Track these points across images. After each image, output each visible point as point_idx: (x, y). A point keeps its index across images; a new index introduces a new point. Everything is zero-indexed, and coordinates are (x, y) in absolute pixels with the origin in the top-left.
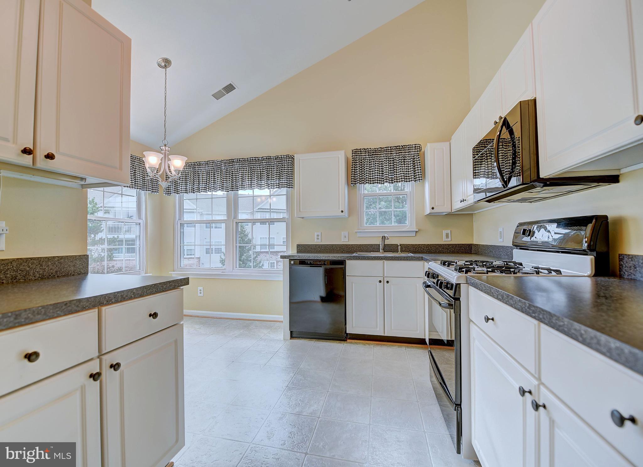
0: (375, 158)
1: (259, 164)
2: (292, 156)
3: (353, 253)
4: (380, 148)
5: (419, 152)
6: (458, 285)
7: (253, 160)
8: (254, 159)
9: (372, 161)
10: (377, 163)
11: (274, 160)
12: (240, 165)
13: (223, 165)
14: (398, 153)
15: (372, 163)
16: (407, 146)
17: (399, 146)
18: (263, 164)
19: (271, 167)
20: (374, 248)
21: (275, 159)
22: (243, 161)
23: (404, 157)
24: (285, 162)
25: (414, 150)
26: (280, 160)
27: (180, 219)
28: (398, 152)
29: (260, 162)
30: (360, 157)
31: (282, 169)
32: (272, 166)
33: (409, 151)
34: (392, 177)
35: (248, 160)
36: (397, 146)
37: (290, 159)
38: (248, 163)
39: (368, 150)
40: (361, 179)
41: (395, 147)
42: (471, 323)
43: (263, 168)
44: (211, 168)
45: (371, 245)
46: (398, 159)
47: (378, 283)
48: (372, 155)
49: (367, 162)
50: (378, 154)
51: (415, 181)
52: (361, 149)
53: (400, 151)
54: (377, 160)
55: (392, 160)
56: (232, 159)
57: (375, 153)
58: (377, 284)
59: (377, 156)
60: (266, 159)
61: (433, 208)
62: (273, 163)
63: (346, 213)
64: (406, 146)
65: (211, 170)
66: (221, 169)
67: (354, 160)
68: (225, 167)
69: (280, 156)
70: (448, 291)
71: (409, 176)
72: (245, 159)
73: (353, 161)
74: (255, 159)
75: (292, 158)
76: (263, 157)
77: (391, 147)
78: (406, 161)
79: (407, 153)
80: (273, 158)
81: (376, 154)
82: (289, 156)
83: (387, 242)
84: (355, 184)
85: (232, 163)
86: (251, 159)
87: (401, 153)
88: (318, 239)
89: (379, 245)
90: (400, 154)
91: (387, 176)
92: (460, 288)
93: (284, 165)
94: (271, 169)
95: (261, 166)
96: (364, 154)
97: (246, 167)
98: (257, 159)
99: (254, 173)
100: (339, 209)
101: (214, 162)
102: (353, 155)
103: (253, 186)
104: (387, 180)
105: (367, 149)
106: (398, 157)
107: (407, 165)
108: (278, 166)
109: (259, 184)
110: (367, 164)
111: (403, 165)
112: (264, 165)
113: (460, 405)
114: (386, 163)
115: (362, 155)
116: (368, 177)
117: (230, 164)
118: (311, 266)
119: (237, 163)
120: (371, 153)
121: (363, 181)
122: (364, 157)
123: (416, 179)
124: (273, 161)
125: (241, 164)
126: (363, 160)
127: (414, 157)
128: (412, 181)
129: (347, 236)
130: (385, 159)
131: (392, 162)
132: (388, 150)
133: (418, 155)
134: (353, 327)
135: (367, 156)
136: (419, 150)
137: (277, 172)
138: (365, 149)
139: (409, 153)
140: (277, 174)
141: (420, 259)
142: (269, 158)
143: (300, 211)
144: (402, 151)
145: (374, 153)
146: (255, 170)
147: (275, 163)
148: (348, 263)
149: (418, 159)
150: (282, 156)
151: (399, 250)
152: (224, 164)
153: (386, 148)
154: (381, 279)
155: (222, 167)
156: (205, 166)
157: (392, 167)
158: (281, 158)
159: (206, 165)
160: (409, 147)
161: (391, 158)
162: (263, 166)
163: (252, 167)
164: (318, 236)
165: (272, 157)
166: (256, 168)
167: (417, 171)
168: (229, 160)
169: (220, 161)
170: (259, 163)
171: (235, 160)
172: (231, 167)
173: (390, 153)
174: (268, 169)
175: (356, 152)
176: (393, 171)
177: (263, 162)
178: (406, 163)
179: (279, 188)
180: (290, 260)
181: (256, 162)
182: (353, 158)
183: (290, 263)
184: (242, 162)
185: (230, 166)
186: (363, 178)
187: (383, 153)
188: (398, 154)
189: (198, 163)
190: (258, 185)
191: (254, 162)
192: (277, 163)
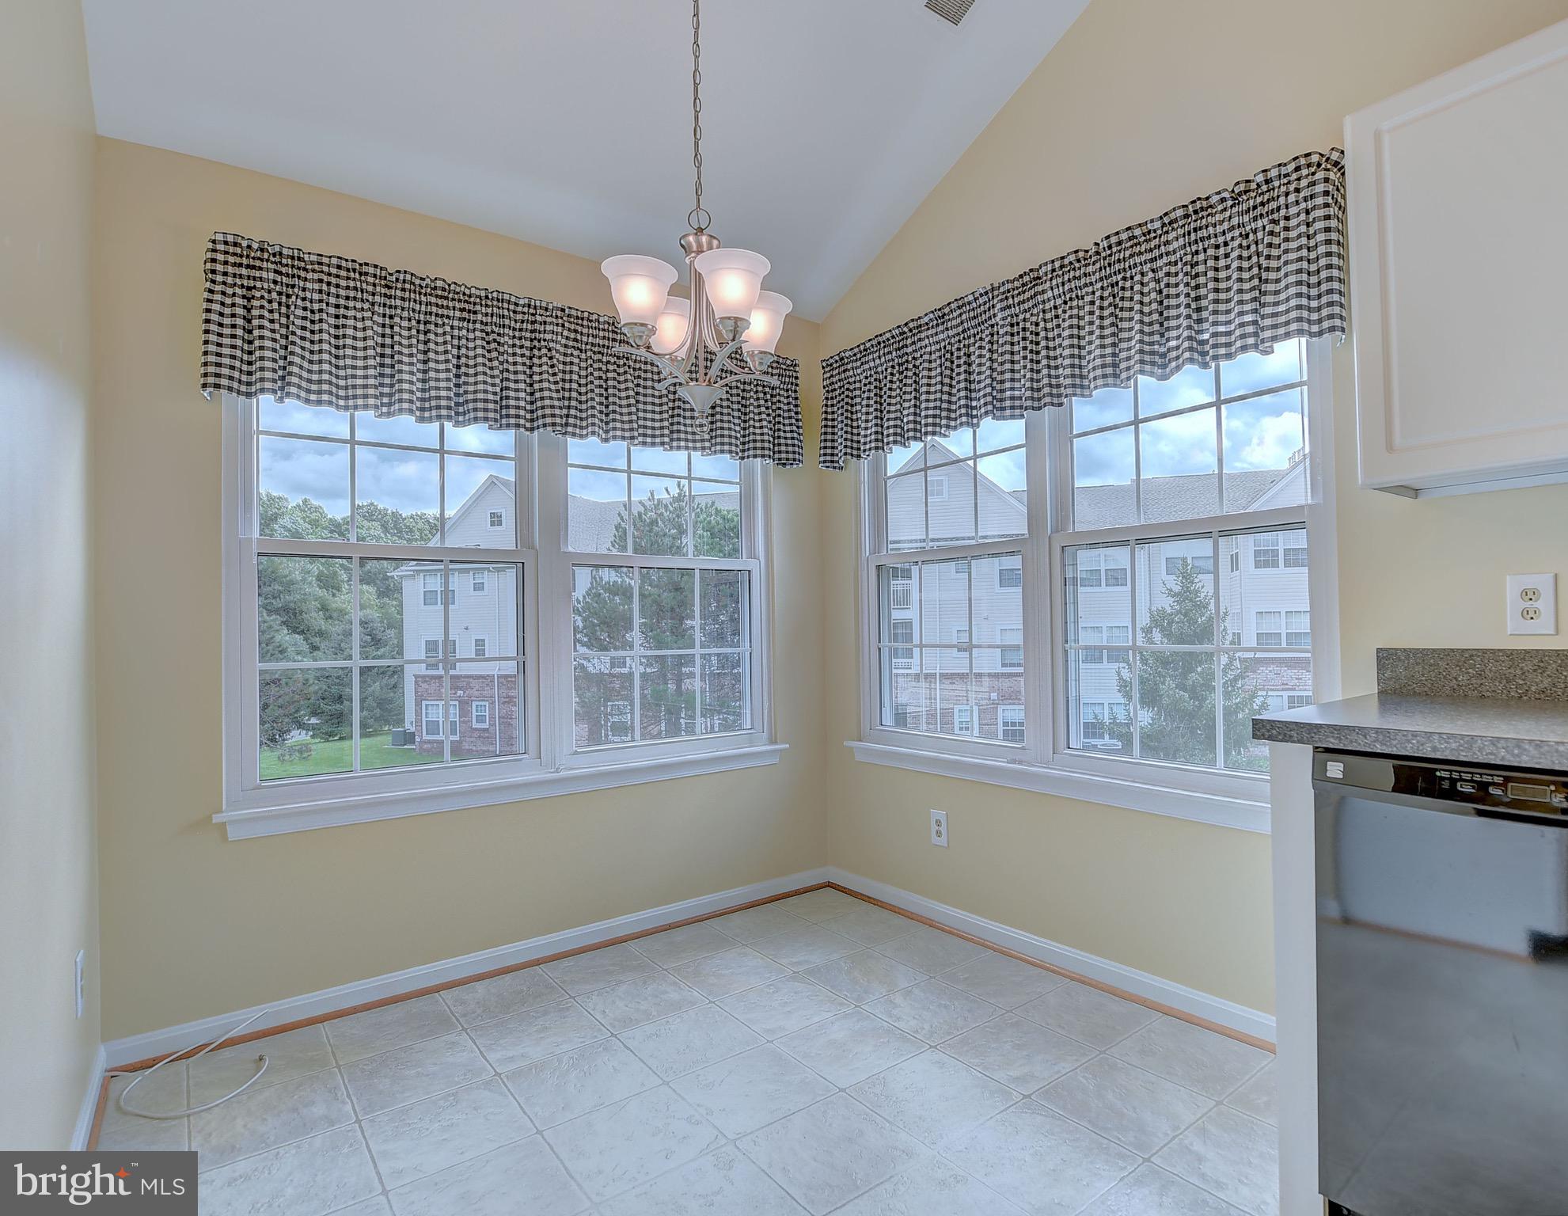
1: (1149, 256)
2: (1334, 156)
7: (1119, 243)
8: (1125, 236)
11: (1224, 210)
12: (1066, 287)
13: (998, 306)
18: (1171, 248)
19: (1211, 252)
21: (1230, 203)
22: (1079, 261)
24: (1292, 198)
26: (1259, 200)
27: (876, 550)
29: (1153, 243)
31: (1276, 240)
32: (1217, 247)
35: (1098, 253)
37: (1320, 175)
38: (1098, 265)
43: (1173, 270)
44: (955, 331)
56: (1031, 270)
60: (1187, 216)
62: (1219, 229)
65: (957, 339)
66: (992, 326)
68: (1008, 312)
69: (1260, 179)
72: (1087, 251)
74: (1130, 239)
75: (1335, 164)
76: (1166, 214)
80: (1223, 201)
82: (1315, 159)
85: (1030, 289)
86: (1114, 240)
88: (1530, 614)
93: (1287, 218)
94: (1211, 263)
95: (1160, 263)
97: (1089, 289)
98: (1139, 233)
101: (964, 305)
103: (1123, 366)
108: (1247, 236)
109: (1152, 353)
112: (1175, 252)
117: (1024, 292)
119: (1051, 279)
124: (1219, 218)
125: (1069, 281)
137: (1246, 264)
140: (1246, 275)
142: (1199, 208)
143: (1389, 449)
147: (1236, 221)
150: (1274, 174)
152: (1002, 300)
155: (995, 316)
156: (934, 331)
158: (1264, 188)
159: (937, 325)
162: (1173, 258)
163: (1119, 277)
164: (1529, 594)
165: (1215, 200)
168: (1021, 276)
169: (986, 293)
170: (1151, 250)
171: (1044, 269)
172: (1030, 304)
174: (1197, 264)
177: (1171, 236)
179: (1256, 346)
180: (1323, 755)
181: (1137, 249)
183: (1319, 775)
184: (1074, 269)
185: (1023, 302)
189: (911, 325)
190: (1147, 358)
191: (1127, 253)
192: (1246, 218)
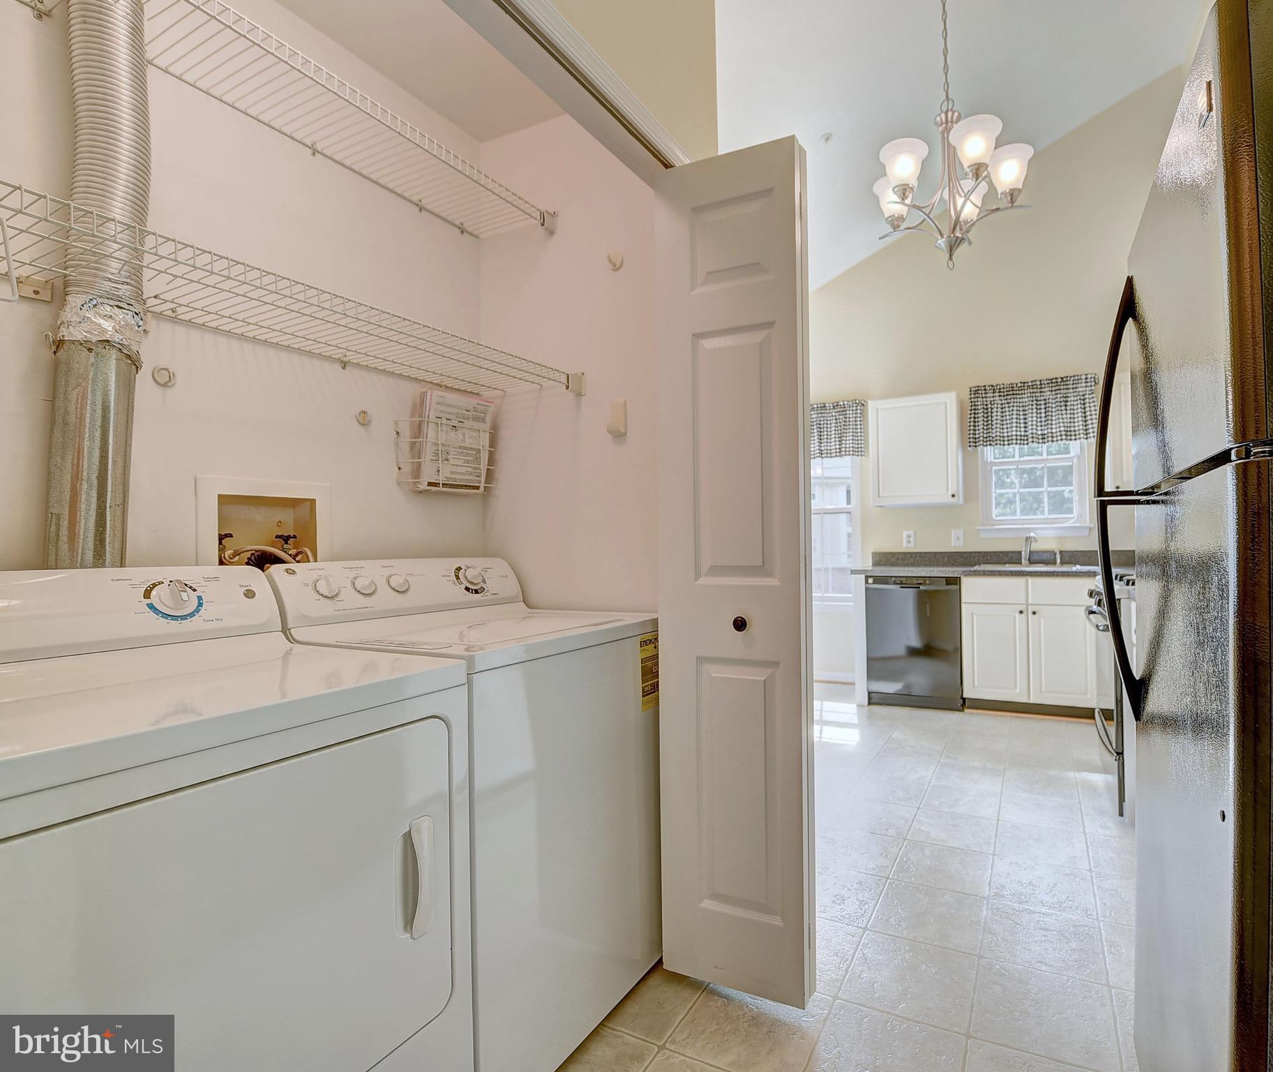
0: (1012, 400)
2: (863, 402)
3: (973, 565)
4: (1021, 383)
5: (1093, 388)
9: (1007, 405)
10: (1015, 408)
11: (830, 409)
14: (1055, 390)
15: (1007, 409)
16: (1071, 377)
17: (1056, 378)
19: (825, 422)
20: (1014, 557)
21: (832, 408)
23: (1066, 397)
24: (851, 412)
25: (1083, 385)
26: (841, 410)
28: (1053, 389)
30: (984, 400)
31: (846, 424)
32: (827, 420)
33: (1074, 386)
34: (1043, 432)
36: (1053, 379)
37: (859, 408)
39: (998, 387)
40: (986, 438)
41: (1049, 380)
45: (1006, 553)
46: (1054, 401)
47: (1017, 615)
48: (1007, 395)
49: (997, 408)
50: (1016, 394)
51: (1087, 438)
52: (985, 386)
53: (1058, 387)
54: (1015, 404)
55: (1042, 402)
57: (1011, 393)
58: (1015, 618)
59: (1015, 396)
60: (817, 408)
62: (828, 415)
63: (960, 500)
64: (1069, 378)
69: (841, 403)
73: (972, 406)
75: (863, 405)
77: (1040, 381)
78: (1069, 404)
79: (1072, 391)
80: (830, 406)
81: (1013, 394)
82: (857, 401)
83: (1035, 547)
84: (976, 446)
87: (1060, 389)
88: (909, 542)
89: (1020, 552)
90: (1058, 392)
91: (1035, 431)
93: (850, 418)
94: (825, 425)
96: (991, 395)
100: (948, 490)
102: (972, 396)
104: (1035, 439)
105: (997, 385)
106: (1053, 397)
107: (1072, 411)
108: (837, 420)
110: (997, 412)
111: (1064, 412)
114: (1032, 413)
115: (988, 395)
116: (998, 434)
118: (903, 588)
120: (1004, 392)
121: (989, 441)
122: (992, 399)
123: (1088, 436)
124: (828, 411)
126: (990, 405)
127: (1084, 397)
128: (1080, 438)
129: (962, 537)
130: (1031, 403)
131: (1043, 406)
132: (1036, 387)
133: (1092, 394)
135: (998, 398)
136: (1092, 384)
137: (836, 429)
138: (992, 386)
139: (1075, 390)
140: (837, 432)
143: (879, 496)
144: (1062, 387)
145: (1011, 391)
147: (834, 414)
148: (965, 581)
149: (1091, 400)
150: (846, 403)
151: (1058, 561)
153: (1032, 382)
154: (1022, 608)
157: (1043, 415)
158: (842, 406)
160: (1077, 379)
161: (1040, 400)
164: (909, 537)
165: (827, 406)
167: (1089, 422)
173: (1038, 390)
174: (821, 424)
175: (975, 391)
176: (1045, 421)
177: (812, 413)
179: (839, 456)
180: (867, 578)
182: (972, 402)
183: (867, 582)
186: (989, 437)
187: (1026, 391)
188: (1054, 393)
192: (837, 414)
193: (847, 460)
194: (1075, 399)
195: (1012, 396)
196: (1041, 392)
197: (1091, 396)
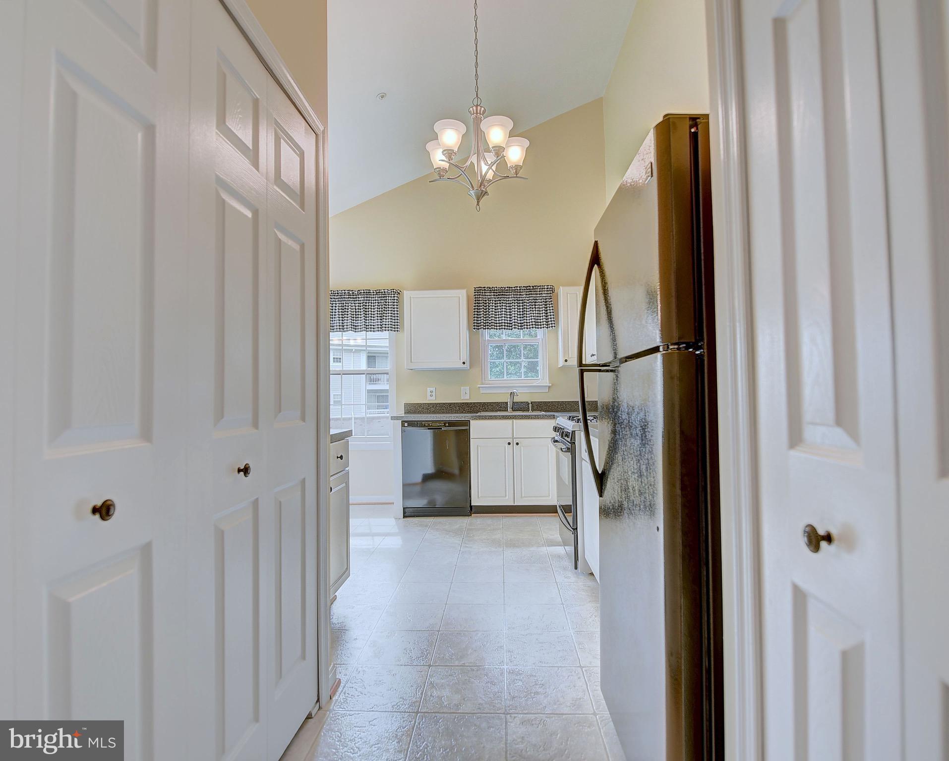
1: (353, 299)
2: (399, 291)
3: (477, 413)
4: (508, 287)
5: (551, 295)
6: (574, 432)
7: (345, 293)
8: (347, 292)
9: (498, 302)
10: (504, 305)
11: (374, 295)
15: (499, 305)
17: (529, 286)
18: (359, 299)
19: (370, 304)
20: (502, 406)
23: (535, 299)
24: (390, 298)
25: (546, 292)
26: (382, 296)
28: (528, 293)
29: (354, 297)
30: (484, 297)
31: (386, 307)
32: (372, 303)
33: (540, 292)
34: (521, 322)
35: (338, 293)
36: (527, 287)
37: (396, 295)
38: (338, 297)
39: (493, 289)
40: (485, 323)
41: (525, 287)
42: (583, 461)
43: (360, 305)
45: (498, 404)
46: (528, 302)
47: (507, 445)
48: (499, 295)
49: (492, 303)
51: (547, 328)
52: (485, 287)
53: (530, 293)
54: (504, 302)
55: (521, 302)
57: (501, 294)
58: (505, 447)
59: (504, 296)
60: (364, 293)
61: (566, 361)
62: (372, 299)
63: (467, 366)
64: (537, 287)
67: (477, 301)
69: (383, 291)
70: (566, 438)
71: (540, 322)
73: (475, 301)
75: (399, 293)
76: (359, 291)
77: (520, 287)
78: (537, 304)
79: (538, 295)
80: (374, 292)
81: (503, 295)
82: (395, 291)
83: (516, 399)
84: (478, 329)
87: (532, 294)
88: (431, 396)
89: (507, 403)
90: (531, 296)
91: (516, 321)
92: (575, 434)
93: (388, 302)
94: (370, 307)
95: (356, 302)
96: (489, 294)
97: (335, 302)
98: (351, 292)
99: (346, 310)
100: (460, 359)
102: (476, 293)
103: (345, 327)
104: (516, 326)
105: (492, 287)
106: (528, 299)
107: (539, 309)
108: (379, 303)
109: (354, 325)
110: (492, 306)
111: (534, 309)
113: (577, 529)
114: (515, 309)
115: (487, 294)
116: (493, 321)
118: (429, 429)
120: (497, 293)
121: (487, 326)
122: (489, 297)
123: (549, 326)
124: (372, 296)
126: (488, 301)
127: (547, 300)
128: (543, 327)
129: (468, 392)
130: (514, 301)
131: (521, 305)
132: (516, 291)
133: (551, 298)
134: (478, 497)
135: (493, 297)
136: (551, 292)
137: (379, 310)
138: (490, 288)
139: (541, 295)
140: (379, 313)
141: (552, 417)
142: (368, 293)
143: (411, 362)
144: (533, 293)
145: (501, 292)
146: (348, 306)
147: (376, 298)
148: (472, 422)
149: (550, 303)
150: (386, 291)
151: (530, 409)
153: (514, 287)
154: (510, 441)
157: (521, 310)
158: (384, 293)
160: (542, 288)
161: (520, 300)
162: (360, 302)
163: (344, 302)
164: (431, 392)
165: (372, 291)
166: (350, 304)
167: (549, 317)
173: (518, 293)
174: (366, 306)
175: (479, 291)
176: (523, 315)
177: (360, 296)
178: (537, 307)
179: (380, 331)
180: (403, 422)
181: (350, 296)
182: (476, 298)
183: (403, 425)
186: (487, 323)
187: (511, 294)
188: (528, 296)
190: (352, 327)
191: (347, 297)
192: (379, 299)
193: (386, 334)
194: (541, 301)
195: (502, 296)
196: (520, 295)
197: (550, 300)
